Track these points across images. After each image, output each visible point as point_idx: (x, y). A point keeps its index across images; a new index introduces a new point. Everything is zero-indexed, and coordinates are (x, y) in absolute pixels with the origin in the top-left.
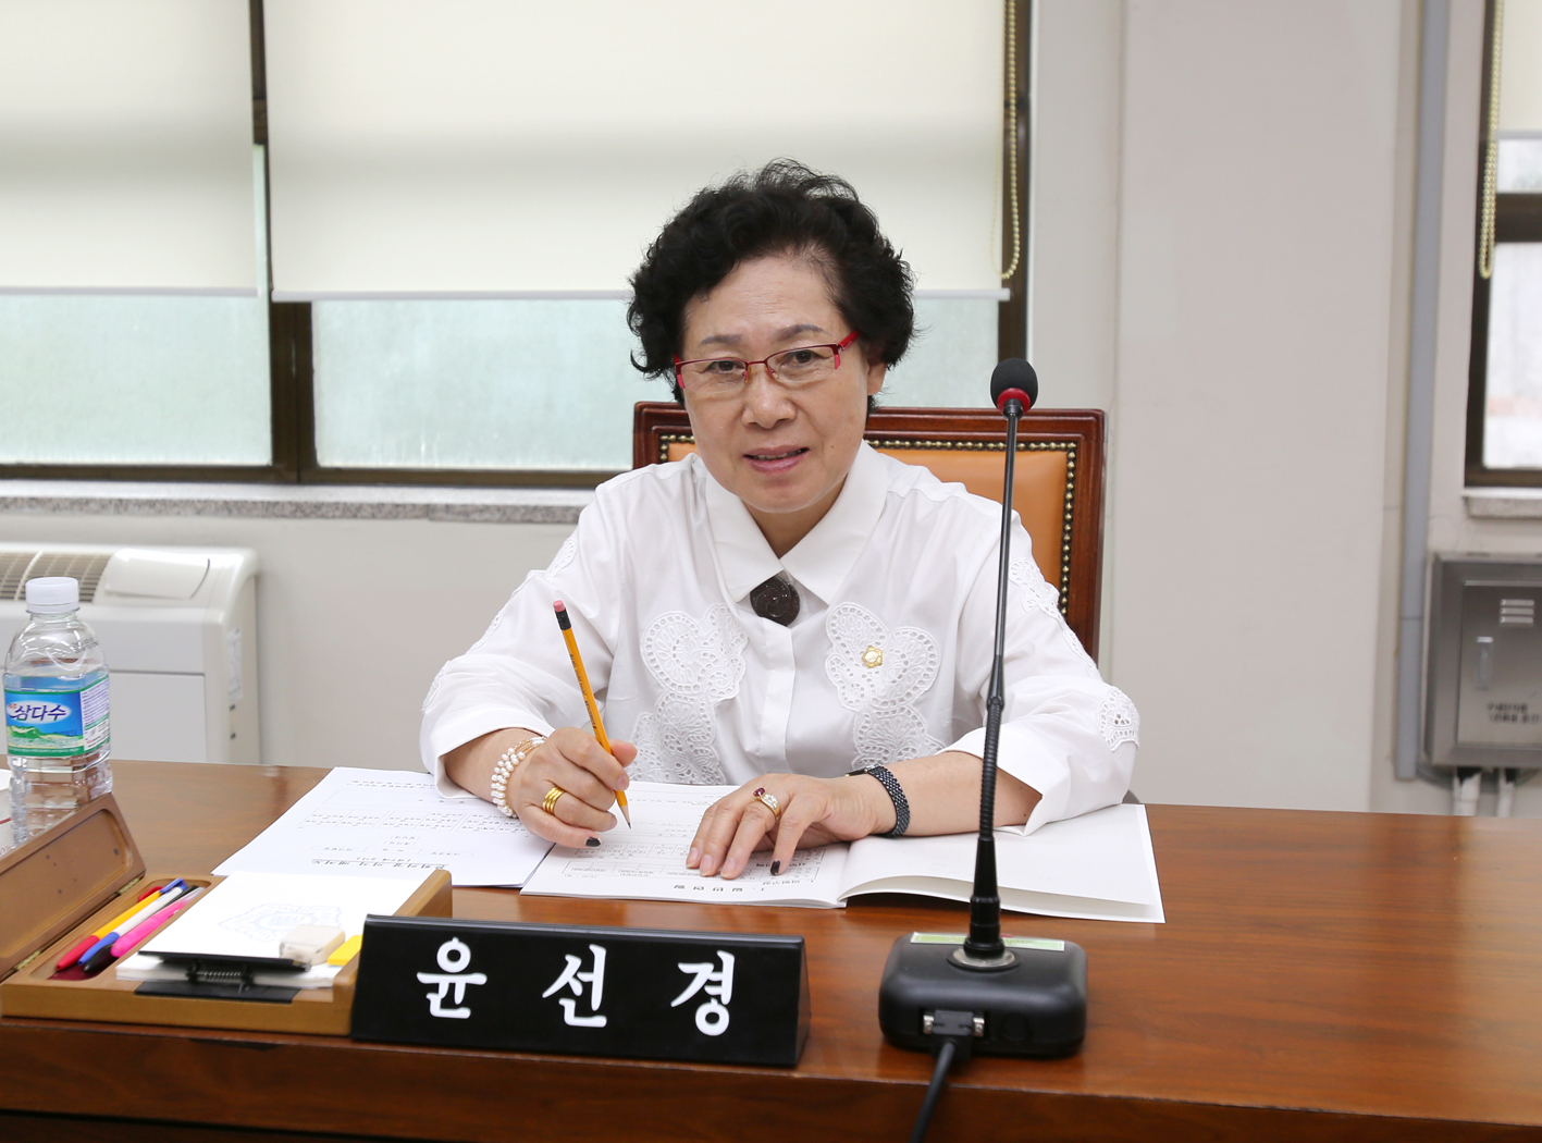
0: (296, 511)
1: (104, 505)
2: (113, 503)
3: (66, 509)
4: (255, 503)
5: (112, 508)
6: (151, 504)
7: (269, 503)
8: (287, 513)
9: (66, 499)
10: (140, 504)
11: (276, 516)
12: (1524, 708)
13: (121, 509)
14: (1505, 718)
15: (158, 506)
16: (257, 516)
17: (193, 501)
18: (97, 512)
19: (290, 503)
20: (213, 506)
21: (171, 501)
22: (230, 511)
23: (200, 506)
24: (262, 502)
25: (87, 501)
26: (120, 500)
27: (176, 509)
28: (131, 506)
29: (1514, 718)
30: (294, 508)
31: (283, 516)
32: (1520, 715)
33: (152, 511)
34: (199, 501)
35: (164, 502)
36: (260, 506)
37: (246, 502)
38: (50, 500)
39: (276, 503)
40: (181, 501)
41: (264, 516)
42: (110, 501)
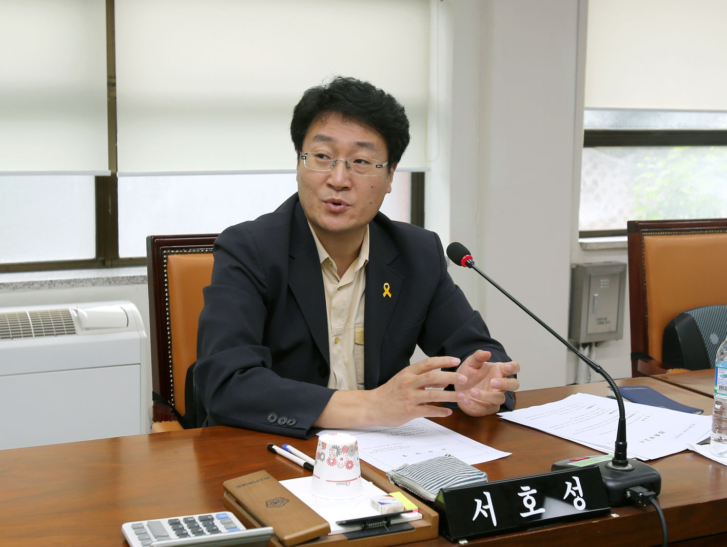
0: (144, 280)
1: (42, 284)
2: (48, 283)
3: (21, 288)
4: (123, 278)
5: (47, 285)
6: (68, 282)
7: (130, 277)
8: (140, 281)
9: (21, 283)
10: (62, 282)
11: (134, 283)
12: (606, 319)
13: (52, 286)
14: (601, 323)
15: (72, 282)
16: (124, 284)
17: (91, 279)
18: (38, 288)
19: (141, 276)
20: (101, 281)
21: (79, 280)
22: (110, 283)
23: (94, 281)
24: (127, 277)
25: (33, 283)
26: (51, 281)
27: (82, 284)
28: (57, 284)
29: (603, 323)
30: (143, 279)
31: (138, 283)
32: (605, 321)
33: (69, 285)
34: (94, 279)
35: (75, 281)
36: (126, 279)
37: (119, 277)
38: (12, 284)
39: (134, 277)
40: (84, 279)
41: (127, 284)
42: (46, 282)
